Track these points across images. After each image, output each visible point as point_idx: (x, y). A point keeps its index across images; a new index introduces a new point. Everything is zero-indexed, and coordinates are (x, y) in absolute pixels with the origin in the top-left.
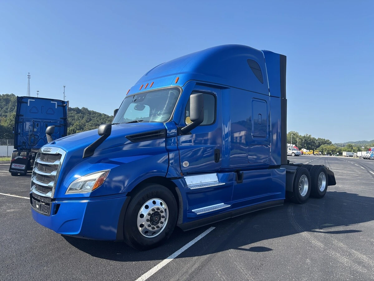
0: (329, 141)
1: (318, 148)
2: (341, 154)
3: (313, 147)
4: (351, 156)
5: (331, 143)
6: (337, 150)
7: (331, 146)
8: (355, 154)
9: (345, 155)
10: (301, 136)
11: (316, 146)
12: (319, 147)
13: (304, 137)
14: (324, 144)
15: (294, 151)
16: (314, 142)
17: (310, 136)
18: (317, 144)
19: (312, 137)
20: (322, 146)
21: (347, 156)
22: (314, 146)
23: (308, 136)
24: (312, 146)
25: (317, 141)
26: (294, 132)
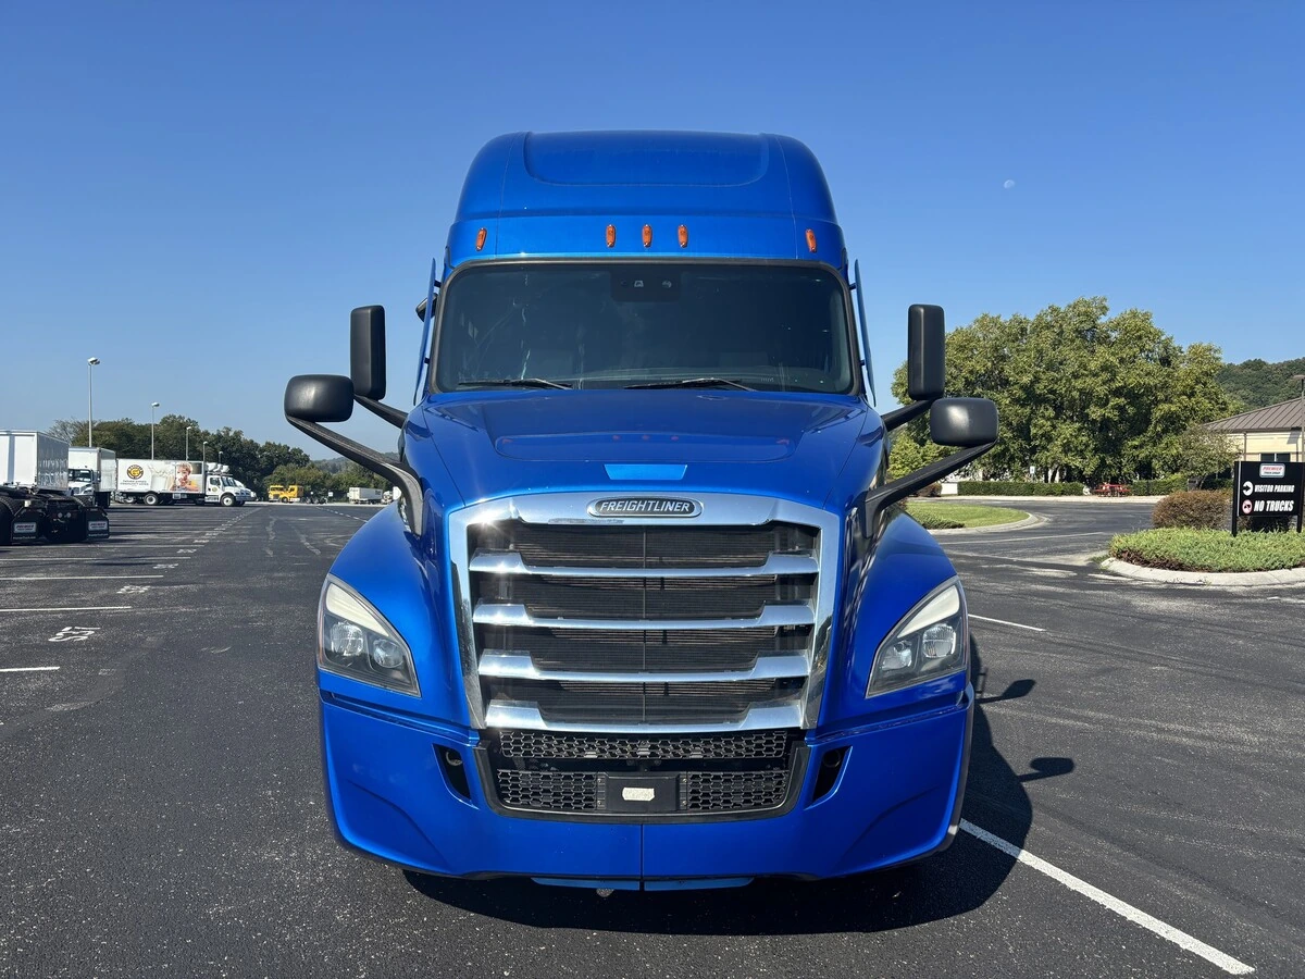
0: (301, 451)
1: (269, 477)
2: (341, 494)
3: (249, 473)
4: (373, 501)
5: (306, 459)
6: (328, 483)
7: (309, 469)
8: (387, 493)
9: (357, 497)
10: (207, 433)
11: (261, 470)
12: (271, 474)
13: (219, 437)
14: (286, 463)
15: (229, 489)
16: (254, 457)
17: (238, 434)
18: (263, 463)
19: (246, 437)
20: (281, 469)
21: (363, 502)
22: (254, 470)
23: (231, 434)
24: (246, 470)
25: (262, 451)
26: (180, 417)
